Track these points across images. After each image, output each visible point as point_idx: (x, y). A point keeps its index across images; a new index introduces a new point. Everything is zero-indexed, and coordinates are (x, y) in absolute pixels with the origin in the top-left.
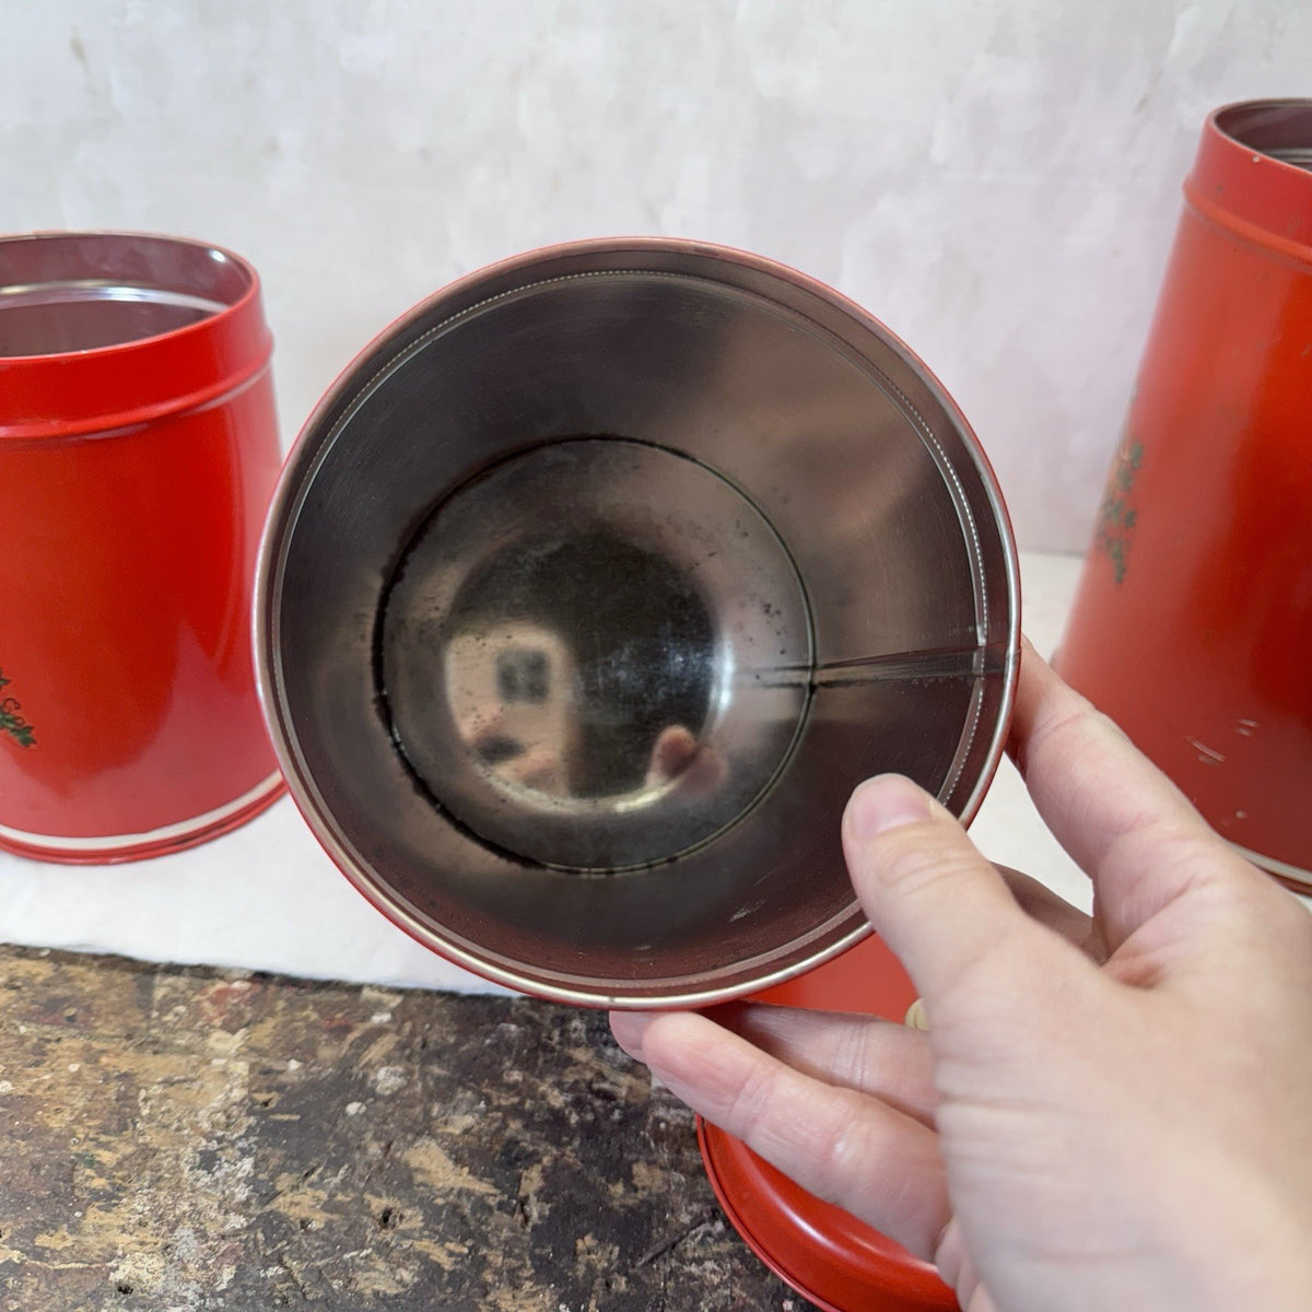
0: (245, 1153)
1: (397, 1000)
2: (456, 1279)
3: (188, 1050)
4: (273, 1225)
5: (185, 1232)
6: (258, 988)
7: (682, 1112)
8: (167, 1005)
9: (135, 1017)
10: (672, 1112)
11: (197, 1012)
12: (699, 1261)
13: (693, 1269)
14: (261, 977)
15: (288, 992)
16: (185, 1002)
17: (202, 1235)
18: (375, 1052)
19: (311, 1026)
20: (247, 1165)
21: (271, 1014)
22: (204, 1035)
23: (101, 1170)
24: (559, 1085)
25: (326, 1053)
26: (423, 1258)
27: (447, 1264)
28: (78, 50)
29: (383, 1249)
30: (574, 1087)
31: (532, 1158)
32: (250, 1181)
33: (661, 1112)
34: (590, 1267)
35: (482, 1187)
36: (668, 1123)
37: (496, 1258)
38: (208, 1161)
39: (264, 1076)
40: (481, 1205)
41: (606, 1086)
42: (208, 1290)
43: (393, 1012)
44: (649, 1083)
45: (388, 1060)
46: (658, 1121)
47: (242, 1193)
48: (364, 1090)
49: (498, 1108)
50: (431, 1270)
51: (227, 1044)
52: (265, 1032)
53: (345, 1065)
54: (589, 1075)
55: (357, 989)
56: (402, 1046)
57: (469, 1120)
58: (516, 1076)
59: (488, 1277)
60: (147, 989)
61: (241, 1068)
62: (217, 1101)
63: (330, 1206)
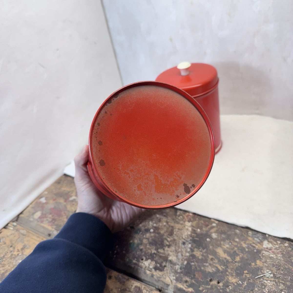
0: (190, 243)
1: (217, 222)
2: (222, 272)
3: (182, 224)
4: (193, 256)
5: (180, 254)
6: (194, 215)
7: (268, 253)
8: (179, 216)
9: (174, 217)
10: (267, 252)
11: (184, 218)
12: (267, 280)
13: (265, 281)
14: (194, 214)
15: (199, 217)
16: (182, 215)
17: (182, 255)
18: (212, 231)
19: (202, 224)
20: (190, 246)
21: (196, 220)
22: (185, 222)
23: (168, 241)
24: (245, 243)
25: (204, 229)
26: (217, 267)
27: (221, 269)
28: (171, 40)
29: (210, 264)
30: (248, 244)
31: (238, 255)
32: (191, 248)
33: (264, 252)
34: (246, 276)
35: (228, 258)
36: (265, 254)
37: (229, 271)
38: (184, 243)
39: (194, 231)
40: (228, 261)
41: (254, 245)
42: (182, 264)
43: (216, 224)
44: (262, 246)
45: (215, 232)
46: (263, 253)
47: (189, 250)
48: (210, 237)
49: (233, 245)
50: (218, 270)
51: (188, 224)
52: (195, 223)
53: (207, 231)
54: (251, 242)
55: (210, 219)
56: (217, 231)
57: (228, 246)
58: (237, 240)
59: (227, 273)
60: (176, 212)
61: (190, 229)
62: (186, 234)
63: (202, 255)
